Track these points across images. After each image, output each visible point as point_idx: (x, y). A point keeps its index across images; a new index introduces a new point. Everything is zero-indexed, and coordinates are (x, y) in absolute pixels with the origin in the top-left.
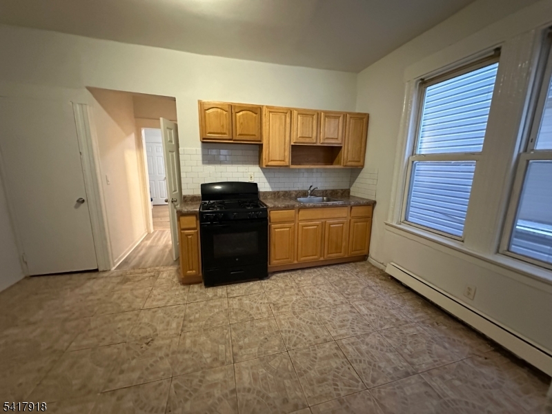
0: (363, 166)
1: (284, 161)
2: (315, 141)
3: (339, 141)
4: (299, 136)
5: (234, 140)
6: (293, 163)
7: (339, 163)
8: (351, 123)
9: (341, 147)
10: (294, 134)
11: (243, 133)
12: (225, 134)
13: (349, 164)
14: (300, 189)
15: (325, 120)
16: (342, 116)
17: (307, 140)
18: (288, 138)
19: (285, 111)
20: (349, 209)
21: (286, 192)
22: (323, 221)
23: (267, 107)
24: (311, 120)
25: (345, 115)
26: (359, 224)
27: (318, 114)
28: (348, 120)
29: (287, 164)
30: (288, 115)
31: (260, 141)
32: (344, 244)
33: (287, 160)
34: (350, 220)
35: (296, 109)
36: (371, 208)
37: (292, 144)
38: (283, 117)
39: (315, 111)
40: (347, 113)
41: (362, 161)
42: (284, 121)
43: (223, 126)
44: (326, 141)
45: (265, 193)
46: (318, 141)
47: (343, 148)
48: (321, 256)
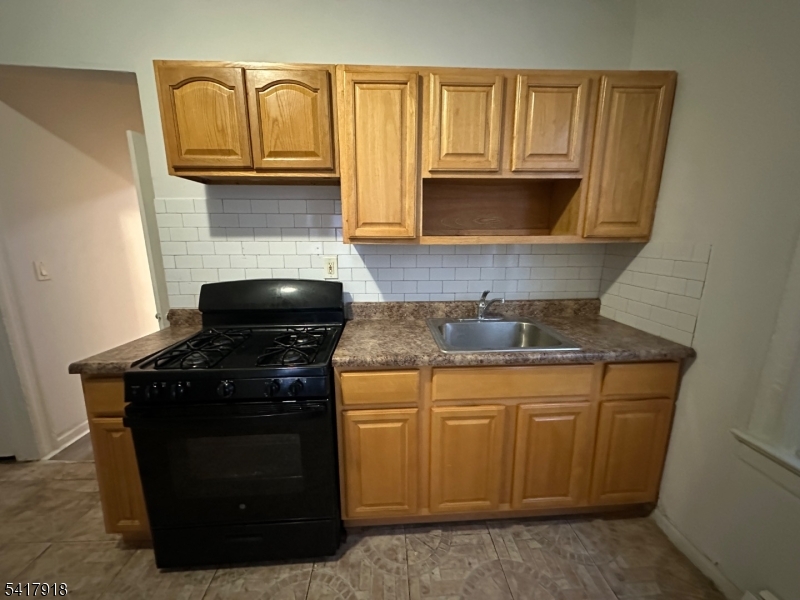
0: (646, 238)
1: (400, 224)
2: (494, 166)
3: (574, 164)
4: (444, 152)
5: (259, 170)
6: (429, 230)
7: (568, 229)
8: (614, 107)
9: (578, 182)
10: (429, 146)
11: (279, 149)
12: (230, 152)
13: (602, 230)
14: (459, 297)
15: (527, 98)
16: (585, 82)
17: (471, 163)
18: (410, 159)
19: (402, 78)
20: (600, 372)
21: (420, 305)
22: (514, 403)
23: (348, 69)
24: (482, 102)
25: (593, 82)
26: (629, 416)
27: (505, 81)
28: (603, 95)
29: (412, 234)
30: (411, 89)
31: (332, 170)
32: (576, 471)
33: (410, 222)
34: (600, 404)
35: (435, 71)
36: (673, 369)
37: (426, 175)
38: (396, 95)
39: (497, 72)
40: (601, 74)
41: (644, 221)
42: (397, 108)
43: (223, 131)
44: (529, 165)
45: (366, 306)
46: (506, 166)
47: (583, 185)
48: (502, 501)
